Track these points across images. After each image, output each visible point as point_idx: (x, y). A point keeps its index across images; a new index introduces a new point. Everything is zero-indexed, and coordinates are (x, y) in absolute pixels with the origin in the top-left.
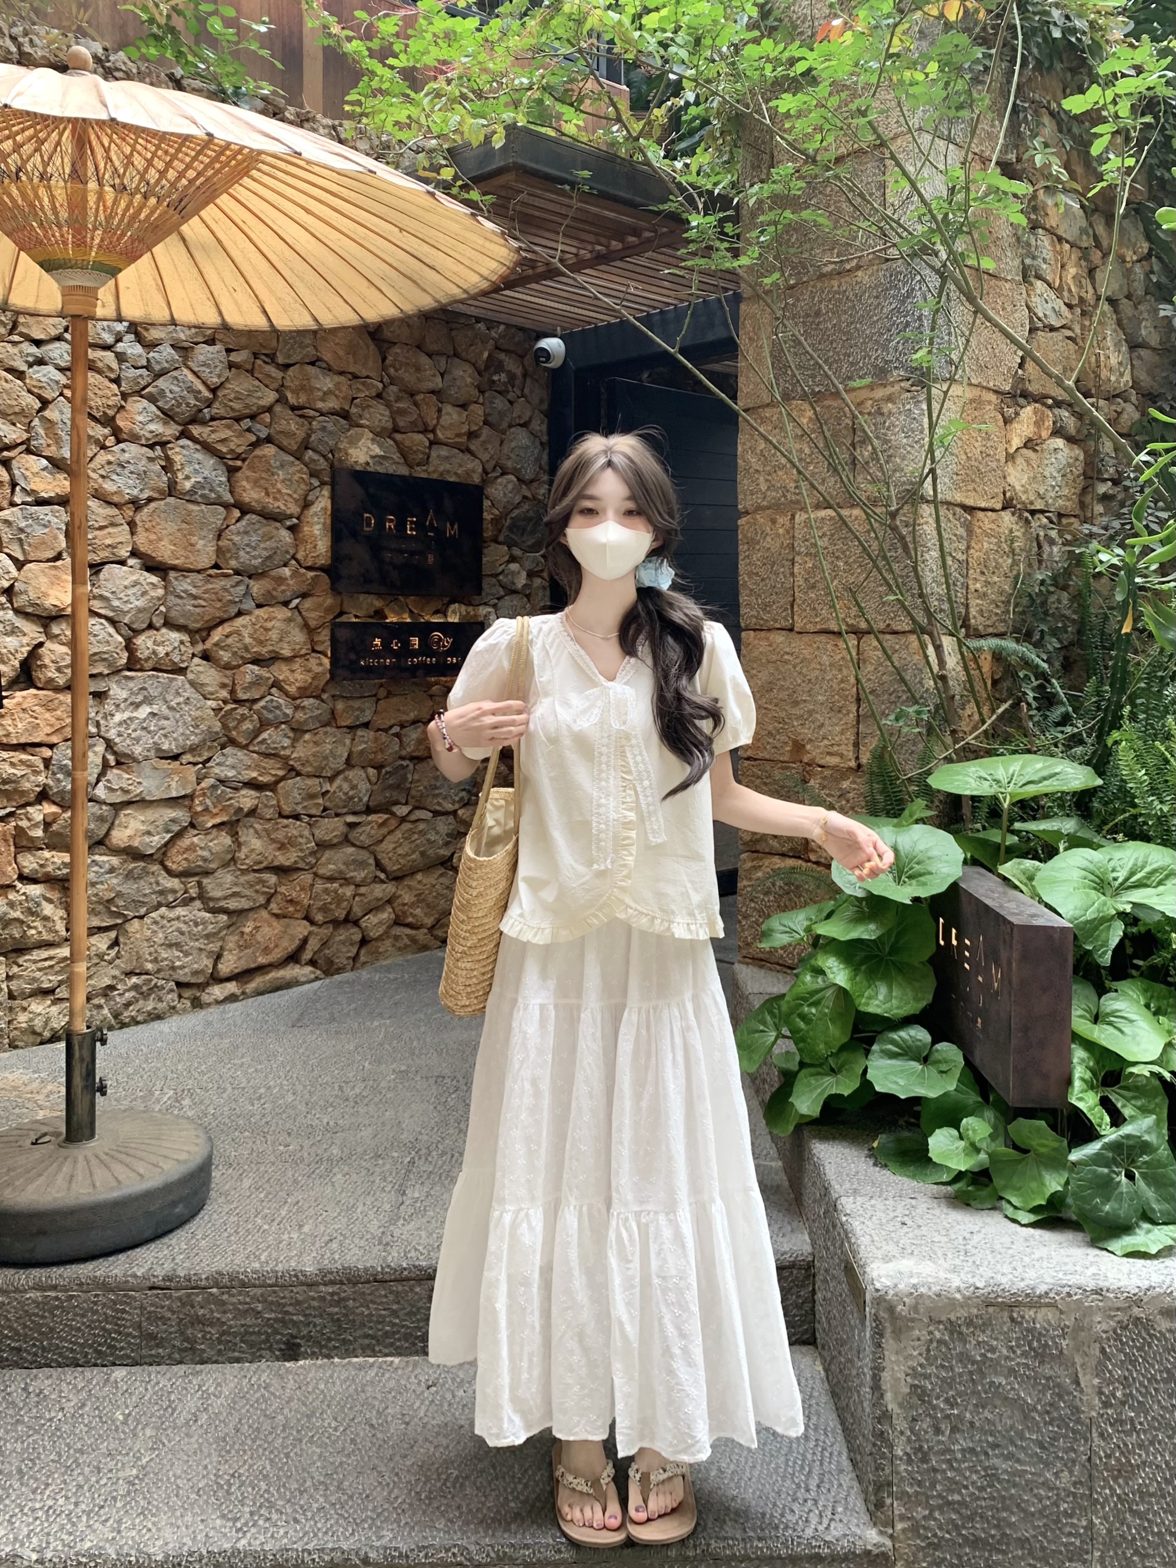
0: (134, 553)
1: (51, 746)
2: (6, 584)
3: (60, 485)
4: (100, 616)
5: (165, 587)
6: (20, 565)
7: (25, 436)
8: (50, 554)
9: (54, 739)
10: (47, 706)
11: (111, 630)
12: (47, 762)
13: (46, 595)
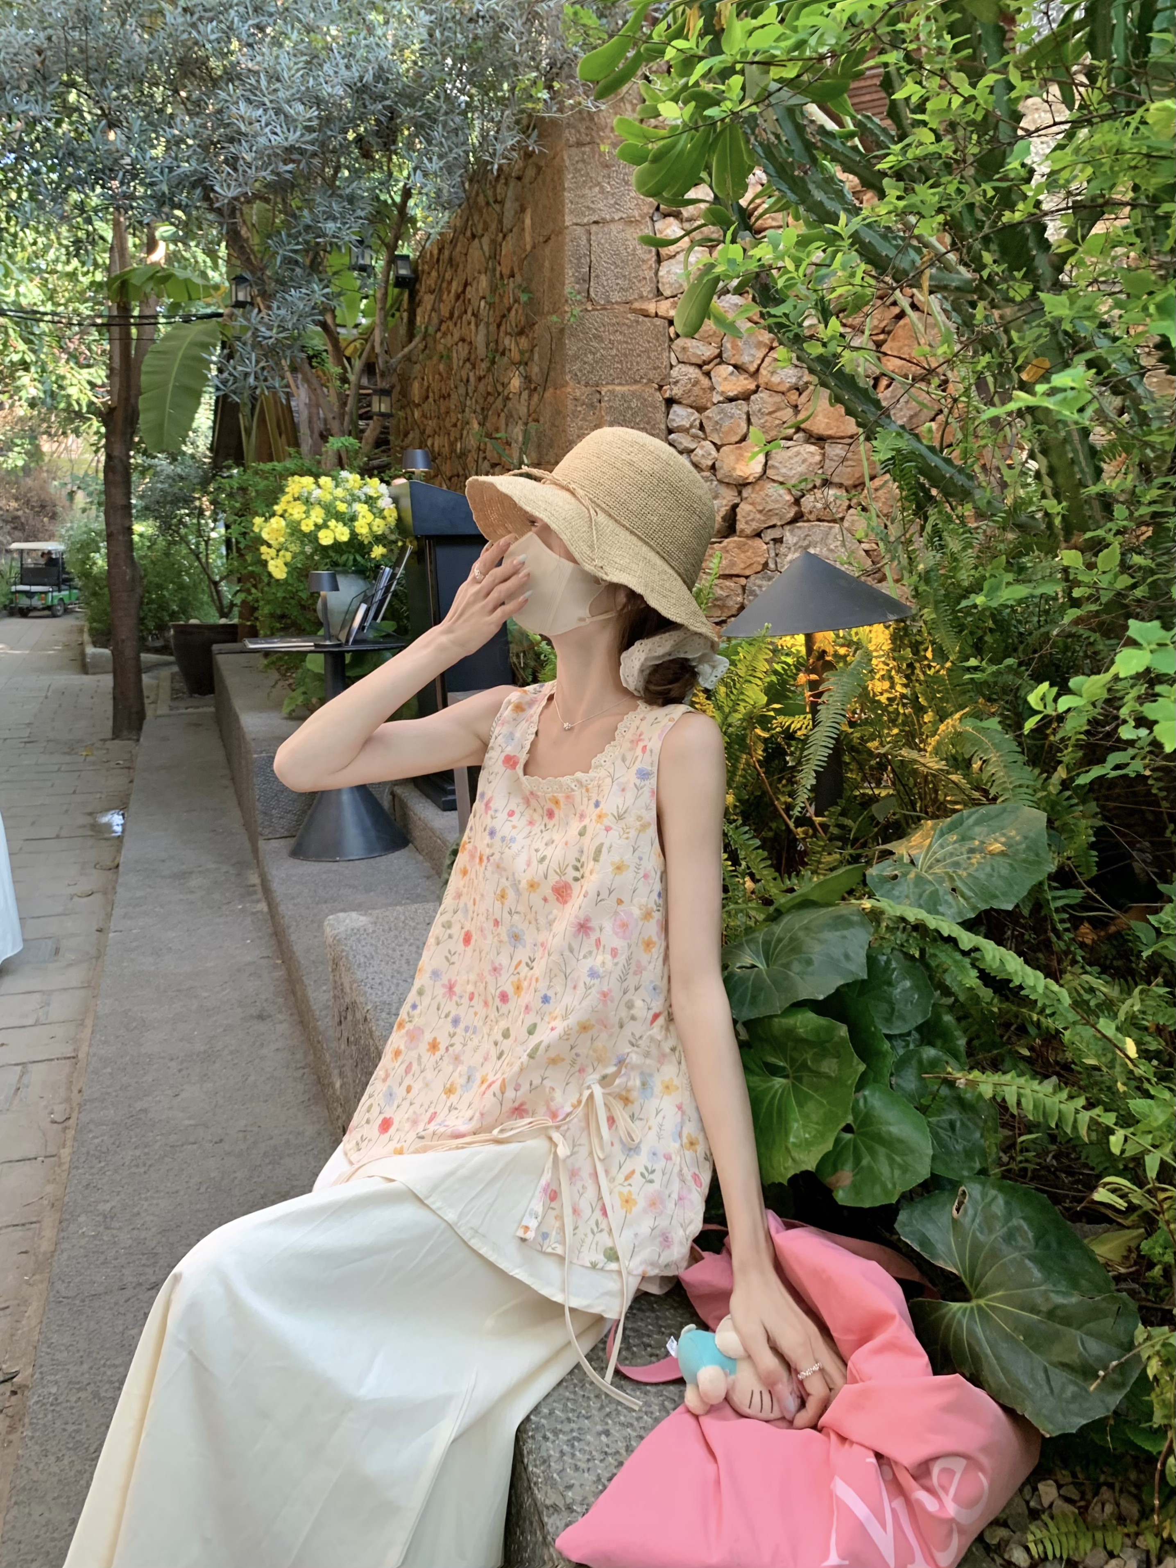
0: (798, 430)
1: (747, 577)
2: (710, 463)
3: (744, 383)
4: (774, 481)
5: (824, 455)
6: (718, 448)
7: (717, 351)
8: (737, 438)
9: (747, 573)
10: (740, 547)
11: (782, 491)
12: (744, 588)
13: (734, 469)
